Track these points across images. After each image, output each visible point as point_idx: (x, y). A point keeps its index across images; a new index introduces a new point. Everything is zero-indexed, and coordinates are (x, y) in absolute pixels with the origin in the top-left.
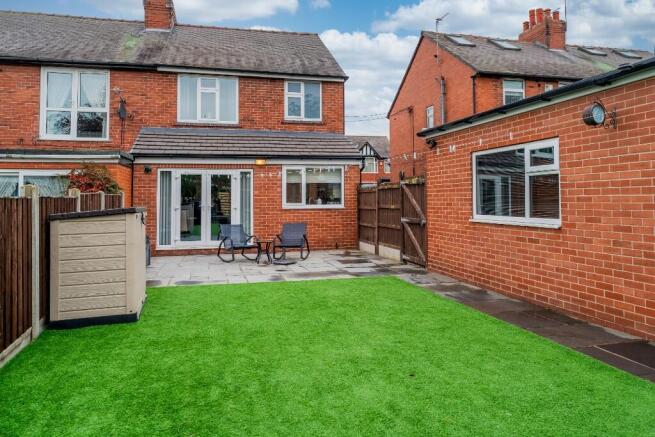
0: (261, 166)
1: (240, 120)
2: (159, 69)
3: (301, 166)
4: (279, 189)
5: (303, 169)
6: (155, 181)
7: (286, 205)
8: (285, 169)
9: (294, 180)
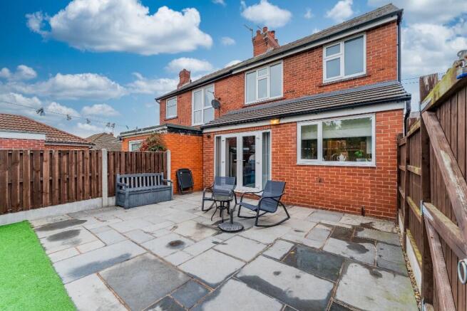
0: (276, 125)
1: (285, 93)
2: (233, 73)
3: (318, 121)
4: (294, 146)
5: (320, 124)
6: (213, 143)
7: (300, 161)
8: (299, 126)
9: (309, 136)
